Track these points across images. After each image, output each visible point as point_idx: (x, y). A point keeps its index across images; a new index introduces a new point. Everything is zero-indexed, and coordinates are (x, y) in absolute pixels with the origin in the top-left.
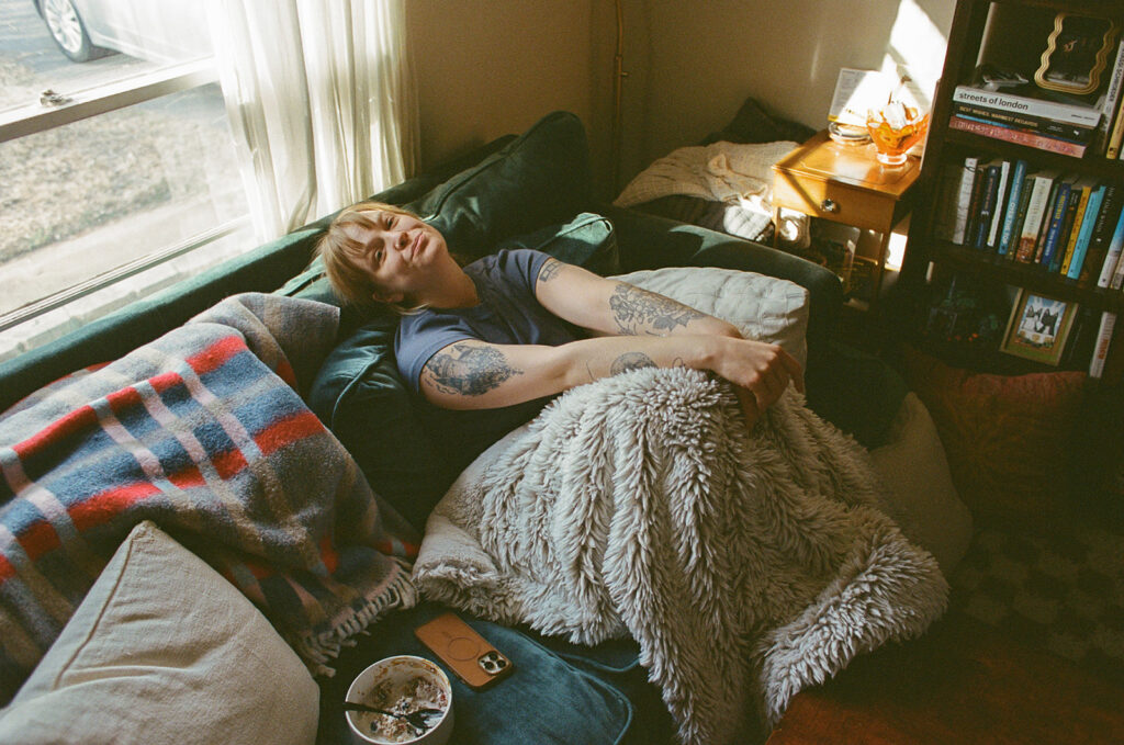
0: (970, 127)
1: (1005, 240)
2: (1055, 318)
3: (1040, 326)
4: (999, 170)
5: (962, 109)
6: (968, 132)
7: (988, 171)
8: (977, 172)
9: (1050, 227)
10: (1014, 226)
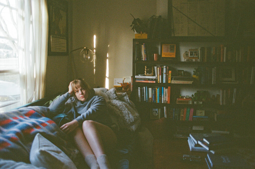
0: (138, 81)
1: (147, 99)
2: (157, 111)
3: (155, 113)
4: (143, 88)
5: (137, 79)
6: (138, 82)
7: (142, 89)
8: (140, 89)
9: (153, 96)
10: (148, 97)
